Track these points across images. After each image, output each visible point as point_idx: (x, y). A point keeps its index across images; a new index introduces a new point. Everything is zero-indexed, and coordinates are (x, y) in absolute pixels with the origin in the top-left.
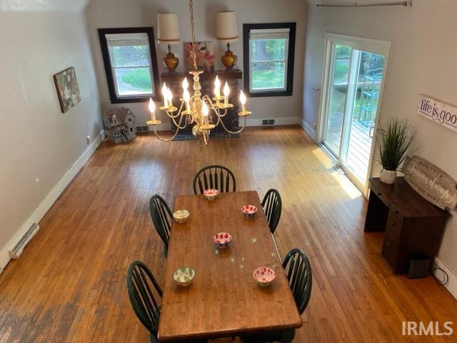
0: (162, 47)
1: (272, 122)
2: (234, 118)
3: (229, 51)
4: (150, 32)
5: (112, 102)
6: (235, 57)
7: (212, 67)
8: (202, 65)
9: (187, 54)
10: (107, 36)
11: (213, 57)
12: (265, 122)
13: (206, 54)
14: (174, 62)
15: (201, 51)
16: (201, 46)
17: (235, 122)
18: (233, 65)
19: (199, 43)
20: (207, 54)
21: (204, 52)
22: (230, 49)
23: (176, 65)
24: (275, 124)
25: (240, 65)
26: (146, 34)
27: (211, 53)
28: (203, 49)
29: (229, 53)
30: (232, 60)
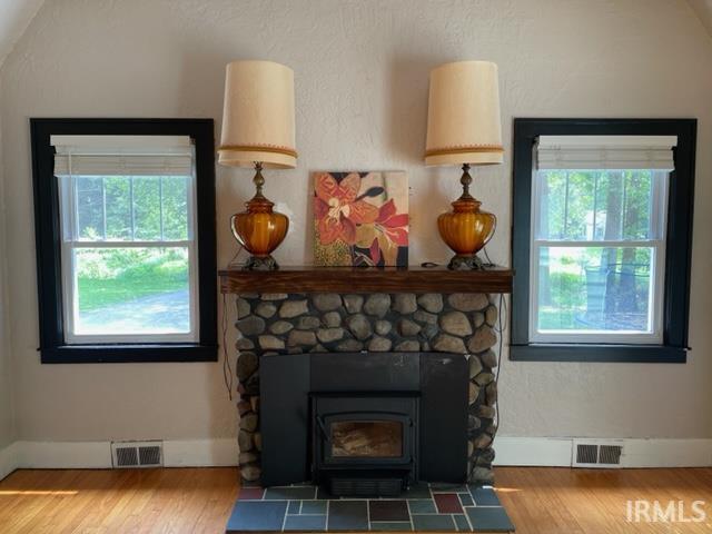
0: (235, 181)
1: (613, 453)
2: (476, 434)
3: (466, 198)
4: (201, 133)
5: (45, 360)
6: (488, 219)
7: (403, 253)
8: (368, 245)
9: (318, 207)
10: (56, 140)
11: (405, 219)
12: (586, 453)
13: (382, 209)
14: (271, 227)
15: (368, 200)
16: (367, 184)
17: (478, 451)
18: (480, 246)
19: (363, 175)
20: (389, 207)
21: (378, 201)
22: (473, 192)
23: (277, 240)
24: (625, 462)
25: (497, 253)
26: (187, 139)
27: (402, 208)
28: (373, 192)
29: (466, 205)
30: (479, 227)
